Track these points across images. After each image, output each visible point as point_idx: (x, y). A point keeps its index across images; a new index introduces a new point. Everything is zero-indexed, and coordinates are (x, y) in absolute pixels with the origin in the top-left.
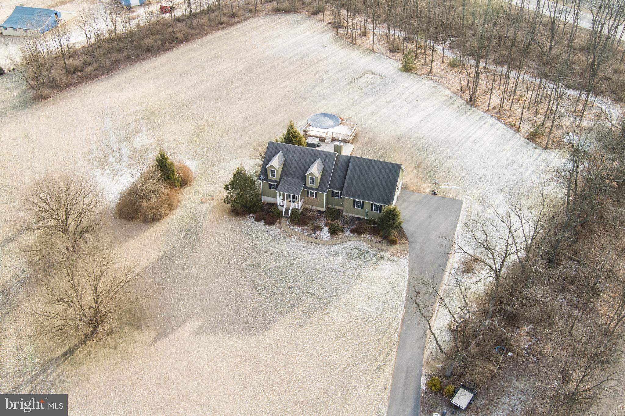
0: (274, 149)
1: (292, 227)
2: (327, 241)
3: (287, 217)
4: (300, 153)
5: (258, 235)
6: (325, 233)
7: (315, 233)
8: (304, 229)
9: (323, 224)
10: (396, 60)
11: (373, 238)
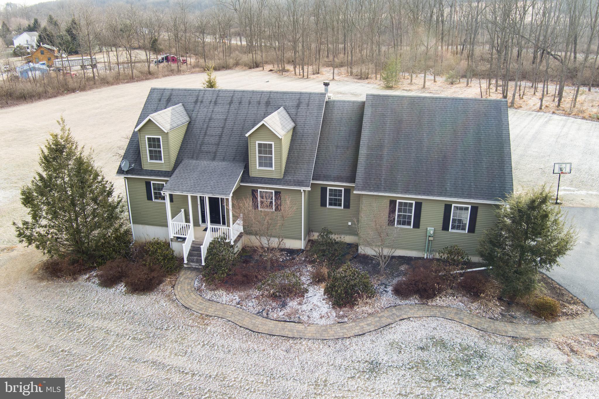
1: (209, 295)
2: (326, 328)
3: (194, 269)
4: (231, 103)
7: (284, 305)
8: (248, 297)
9: (305, 279)
11: (475, 305)
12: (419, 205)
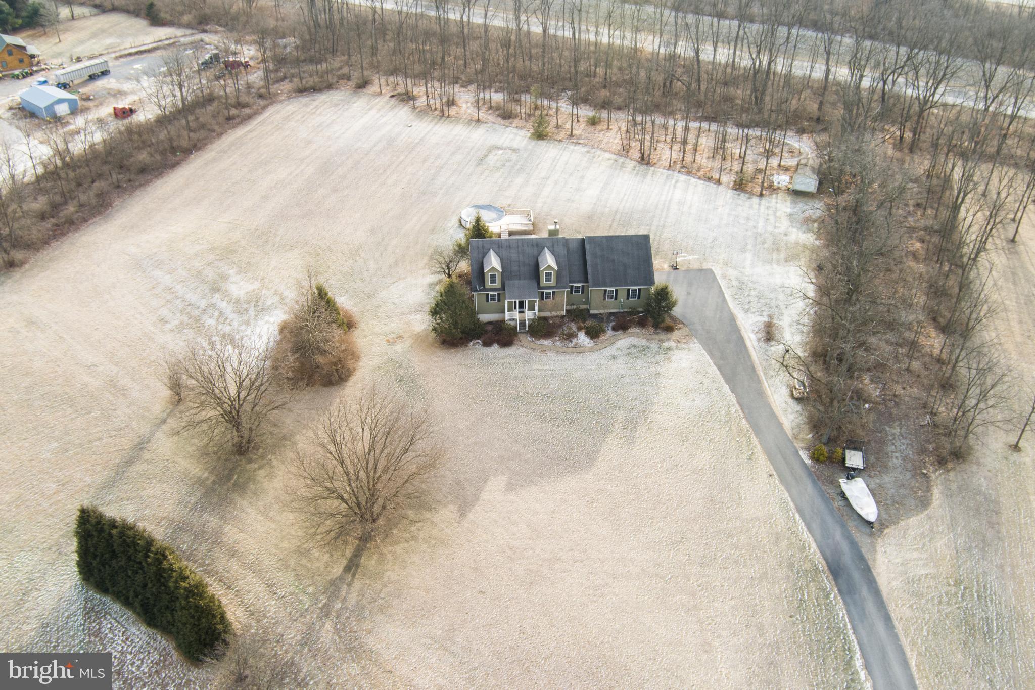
0: (480, 248)
1: (538, 343)
2: (592, 348)
3: (523, 332)
5: (501, 361)
6: (582, 338)
7: (571, 342)
8: (556, 341)
9: (574, 328)
10: (517, 127)
11: (644, 330)
12: (616, 290)
